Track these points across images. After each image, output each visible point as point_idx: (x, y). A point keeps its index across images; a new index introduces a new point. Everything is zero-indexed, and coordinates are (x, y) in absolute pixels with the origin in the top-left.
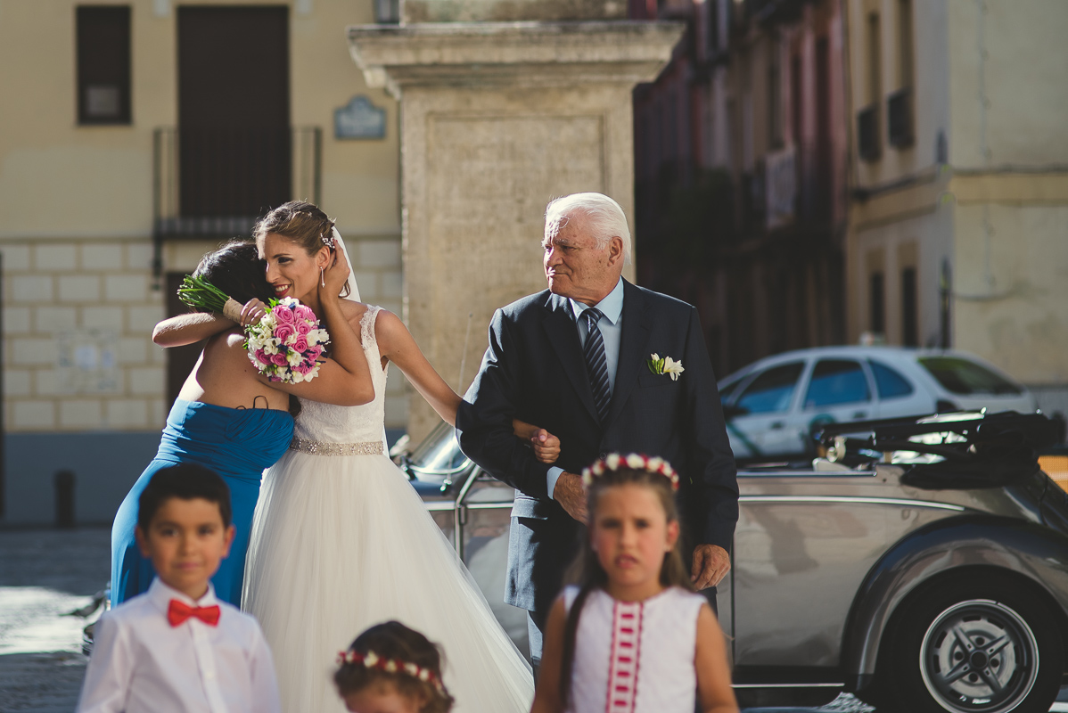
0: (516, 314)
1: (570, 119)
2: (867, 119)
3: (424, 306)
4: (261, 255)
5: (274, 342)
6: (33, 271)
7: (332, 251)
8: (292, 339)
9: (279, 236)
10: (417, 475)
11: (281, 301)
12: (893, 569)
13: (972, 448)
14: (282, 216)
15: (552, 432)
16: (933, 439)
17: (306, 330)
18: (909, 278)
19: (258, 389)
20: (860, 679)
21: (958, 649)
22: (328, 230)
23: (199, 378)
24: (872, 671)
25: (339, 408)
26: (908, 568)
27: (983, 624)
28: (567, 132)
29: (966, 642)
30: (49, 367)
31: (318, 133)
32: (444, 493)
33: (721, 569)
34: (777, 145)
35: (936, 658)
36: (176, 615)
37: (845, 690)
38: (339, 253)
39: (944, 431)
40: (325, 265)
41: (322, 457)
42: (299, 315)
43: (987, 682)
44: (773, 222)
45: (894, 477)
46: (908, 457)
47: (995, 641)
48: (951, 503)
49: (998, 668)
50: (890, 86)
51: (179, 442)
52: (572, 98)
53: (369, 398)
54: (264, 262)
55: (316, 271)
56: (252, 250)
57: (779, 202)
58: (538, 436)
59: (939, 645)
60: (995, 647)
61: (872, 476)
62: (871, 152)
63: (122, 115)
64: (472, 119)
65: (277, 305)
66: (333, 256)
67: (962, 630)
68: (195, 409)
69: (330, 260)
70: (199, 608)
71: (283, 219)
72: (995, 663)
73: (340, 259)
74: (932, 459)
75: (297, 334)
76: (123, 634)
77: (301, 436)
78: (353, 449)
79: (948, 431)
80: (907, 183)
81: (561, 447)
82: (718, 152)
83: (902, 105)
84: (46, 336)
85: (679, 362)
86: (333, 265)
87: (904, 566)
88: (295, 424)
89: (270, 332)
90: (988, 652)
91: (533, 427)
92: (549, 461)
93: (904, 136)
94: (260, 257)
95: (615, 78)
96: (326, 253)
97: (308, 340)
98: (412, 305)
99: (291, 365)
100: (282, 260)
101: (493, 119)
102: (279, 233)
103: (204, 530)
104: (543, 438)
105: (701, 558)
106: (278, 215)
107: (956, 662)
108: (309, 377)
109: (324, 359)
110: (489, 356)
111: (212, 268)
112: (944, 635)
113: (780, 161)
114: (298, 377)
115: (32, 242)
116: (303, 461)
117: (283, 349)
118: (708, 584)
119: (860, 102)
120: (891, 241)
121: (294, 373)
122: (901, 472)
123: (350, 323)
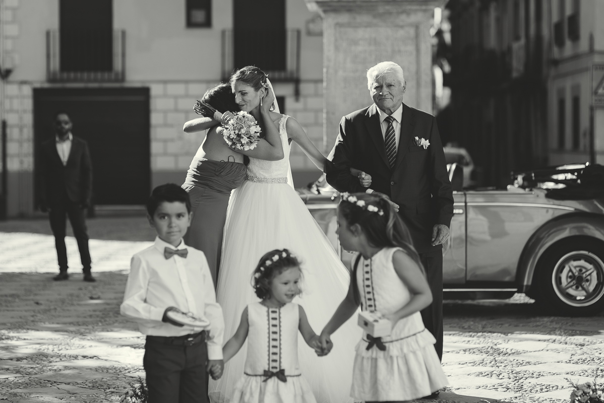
0: (352, 119)
1: (402, 27)
2: (558, 27)
3: (333, 113)
4: (233, 91)
5: (235, 132)
6: (165, 96)
7: (266, 89)
8: (243, 131)
9: (241, 82)
10: (321, 192)
11: (238, 113)
12: (542, 236)
13: (579, 181)
14: (243, 73)
15: (367, 173)
16: (561, 177)
17: (250, 126)
18: (576, 101)
19: (230, 153)
20: (524, 288)
21: (570, 274)
22: (264, 80)
23: (204, 148)
24: (530, 283)
25: (268, 161)
26: (549, 236)
27: (582, 263)
28: (401, 33)
29: (574, 271)
30: (172, 140)
31: (299, 33)
32: (333, 200)
33: (446, 235)
34: (517, 38)
35: (560, 278)
36: (168, 254)
37: (518, 292)
38: (269, 90)
39: (566, 173)
40: (263, 96)
41: (258, 184)
42: (247, 119)
43: (584, 289)
44: (515, 74)
45: (542, 194)
46: (550, 185)
47: (587, 270)
48: (569, 207)
49: (589, 283)
50: (568, 11)
51: (194, 176)
52: (403, 17)
53: (282, 157)
54: (234, 95)
55: (258, 98)
56: (229, 88)
57: (517, 65)
58: (361, 175)
59: (561, 272)
60: (588, 273)
61: (532, 194)
62: (560, 43)
63: (207, 23)
64: (356, 27)
65: (237, 115)
66: (267, 91)
67: (572, 265)
68: (201, 162)
69: (265, 93)
70: (178, 250)
71: (243, 74)
72: (587, 281)
73: (269, 93)
74: (561, 186)
75: (245, 128)
76: (144, 264)
77: (249, 173)
78: (273, 180)
79: (568, 173)
80: (576, 57)
81: (372, 179)
82: (492, 42)
83: (574, 20)
84: (171, 126)
85: (428, 140)
86: (266, 96)
87: (547, 235)
88: (247, 168)
89: (232, 128)
90: (584, 275)
91: (359, 171)
92: (367, 186)
93: (575, 36)
94: (233, 92)
95: (424, 7)
96: (263, 90)
97: (250, 131)
98: (327, 113)
99: (243, 143)
100: (243, 94)
101: (366, 27)
102: (241, 80)
103: (179, 216)
104: (363, 176)
105: (437, 231)
106: (241, 72)
107: (569, 280)
108: (252, 147)
109: (259, 139)
110: (339, 138)
111: (211, 97)
112: (564, 267)
113: (518, 47)
114: (247, 148)
115: (165, 82)
116: (250, 185)
117: (239, 136)
118: (440, 242)
119: (555, 18)
120: (568, 84)
121: (245, 146)
122: (546, 192)
123: (275, 122)
